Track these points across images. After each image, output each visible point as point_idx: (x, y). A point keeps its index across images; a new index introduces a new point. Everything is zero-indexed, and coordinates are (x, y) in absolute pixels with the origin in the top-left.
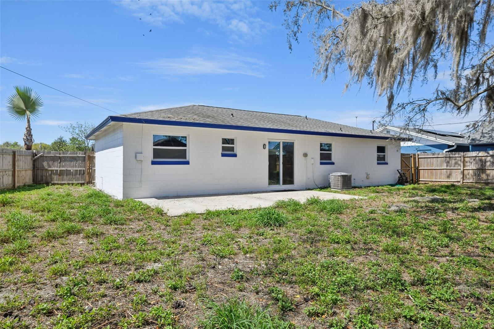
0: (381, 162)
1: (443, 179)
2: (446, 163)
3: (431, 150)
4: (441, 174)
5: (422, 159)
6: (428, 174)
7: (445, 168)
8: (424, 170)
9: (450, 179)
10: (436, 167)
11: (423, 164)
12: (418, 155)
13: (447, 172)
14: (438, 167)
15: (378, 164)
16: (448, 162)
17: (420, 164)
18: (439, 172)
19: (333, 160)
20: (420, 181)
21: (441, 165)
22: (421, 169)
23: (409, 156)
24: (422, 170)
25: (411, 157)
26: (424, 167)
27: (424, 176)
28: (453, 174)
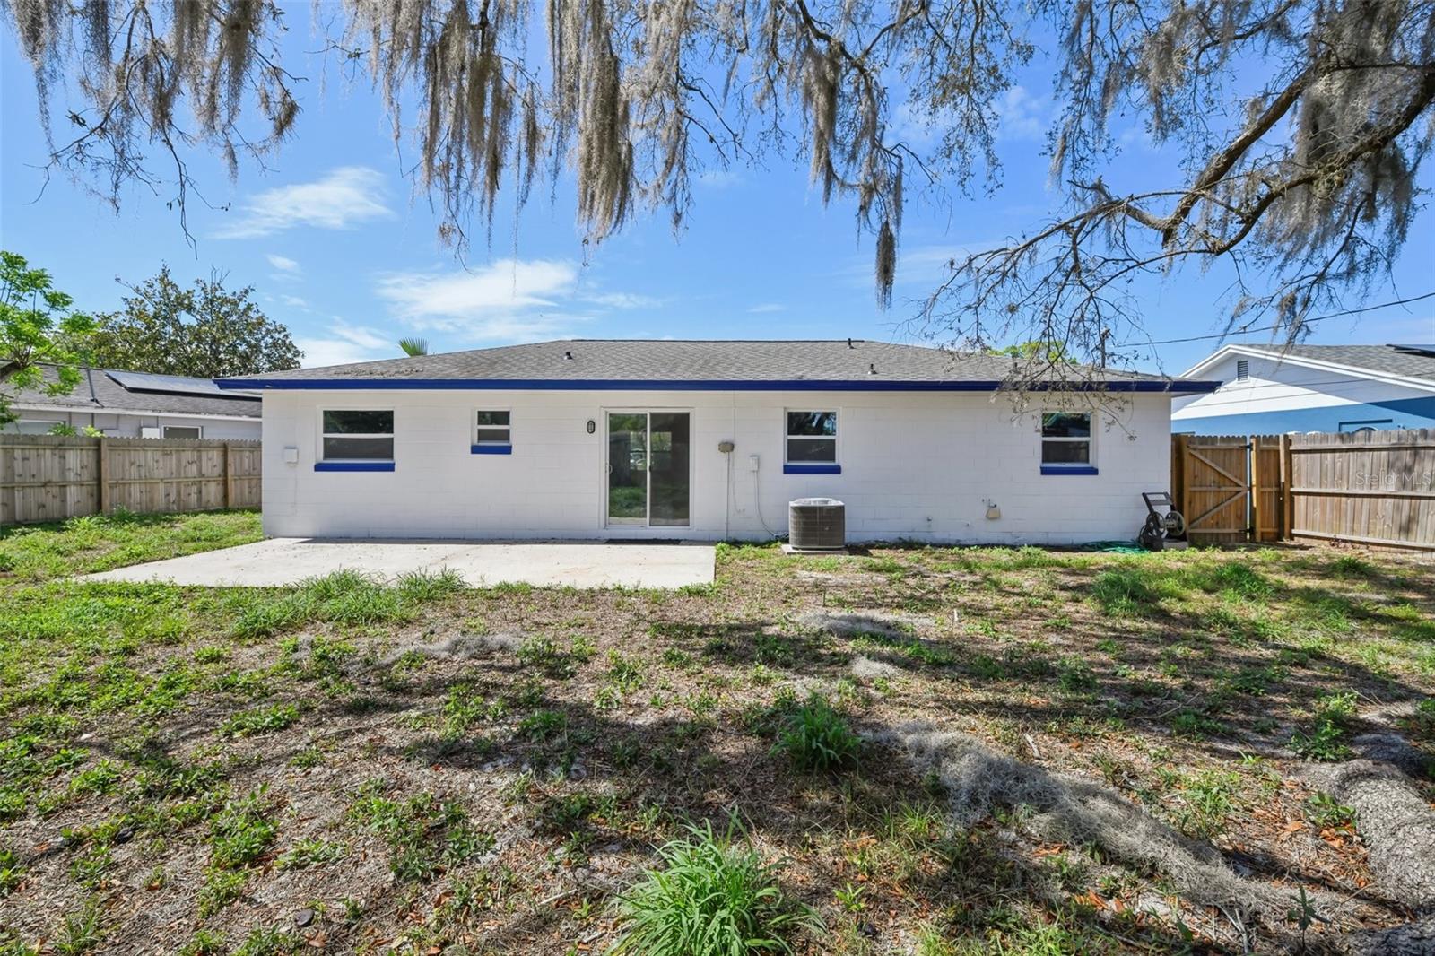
0: (1068, 465)
1: (1382, 535)
2: (1399, 472)
3: (1390, 421)
4: (1372, 513)
5: (1303, 456)
6: (1323, 512)
7: (1391, 490)
8: (1311, 498)
9: (1412, 537)
10: (1354, 486)
11: (1307, 476)
12: (1288, 441)
13: (1398, 509)
14: (1362, 487)
15: (1045, 472)
16: (1408, 469)
17: (1295, 476)
18: (1366, 506)
19: (840, 459)
20: (1292, 537)
21: (1374, 481)
22: (1299, 494)
23: (1235, 445)
24: (1302, 497)
25: (1250, 447)
26: (1312, 485)
27: (1308, 519)
28: (1422, 519)
